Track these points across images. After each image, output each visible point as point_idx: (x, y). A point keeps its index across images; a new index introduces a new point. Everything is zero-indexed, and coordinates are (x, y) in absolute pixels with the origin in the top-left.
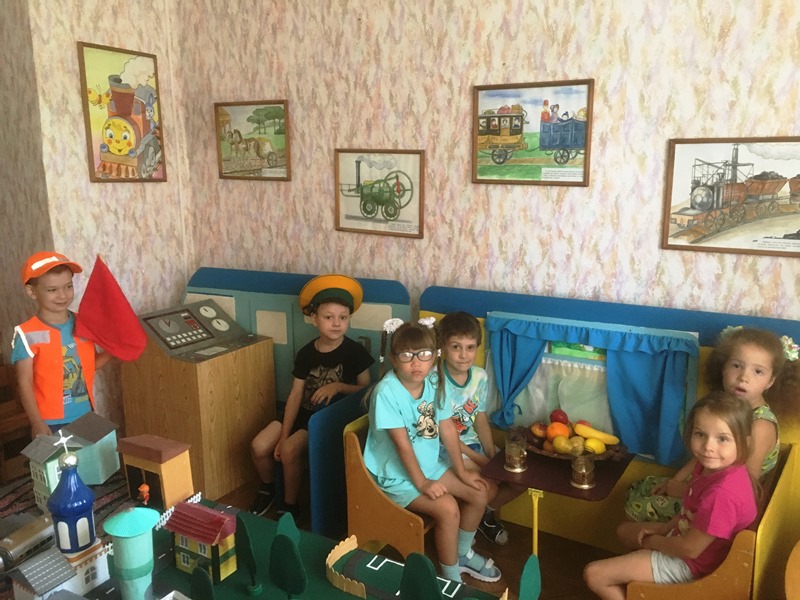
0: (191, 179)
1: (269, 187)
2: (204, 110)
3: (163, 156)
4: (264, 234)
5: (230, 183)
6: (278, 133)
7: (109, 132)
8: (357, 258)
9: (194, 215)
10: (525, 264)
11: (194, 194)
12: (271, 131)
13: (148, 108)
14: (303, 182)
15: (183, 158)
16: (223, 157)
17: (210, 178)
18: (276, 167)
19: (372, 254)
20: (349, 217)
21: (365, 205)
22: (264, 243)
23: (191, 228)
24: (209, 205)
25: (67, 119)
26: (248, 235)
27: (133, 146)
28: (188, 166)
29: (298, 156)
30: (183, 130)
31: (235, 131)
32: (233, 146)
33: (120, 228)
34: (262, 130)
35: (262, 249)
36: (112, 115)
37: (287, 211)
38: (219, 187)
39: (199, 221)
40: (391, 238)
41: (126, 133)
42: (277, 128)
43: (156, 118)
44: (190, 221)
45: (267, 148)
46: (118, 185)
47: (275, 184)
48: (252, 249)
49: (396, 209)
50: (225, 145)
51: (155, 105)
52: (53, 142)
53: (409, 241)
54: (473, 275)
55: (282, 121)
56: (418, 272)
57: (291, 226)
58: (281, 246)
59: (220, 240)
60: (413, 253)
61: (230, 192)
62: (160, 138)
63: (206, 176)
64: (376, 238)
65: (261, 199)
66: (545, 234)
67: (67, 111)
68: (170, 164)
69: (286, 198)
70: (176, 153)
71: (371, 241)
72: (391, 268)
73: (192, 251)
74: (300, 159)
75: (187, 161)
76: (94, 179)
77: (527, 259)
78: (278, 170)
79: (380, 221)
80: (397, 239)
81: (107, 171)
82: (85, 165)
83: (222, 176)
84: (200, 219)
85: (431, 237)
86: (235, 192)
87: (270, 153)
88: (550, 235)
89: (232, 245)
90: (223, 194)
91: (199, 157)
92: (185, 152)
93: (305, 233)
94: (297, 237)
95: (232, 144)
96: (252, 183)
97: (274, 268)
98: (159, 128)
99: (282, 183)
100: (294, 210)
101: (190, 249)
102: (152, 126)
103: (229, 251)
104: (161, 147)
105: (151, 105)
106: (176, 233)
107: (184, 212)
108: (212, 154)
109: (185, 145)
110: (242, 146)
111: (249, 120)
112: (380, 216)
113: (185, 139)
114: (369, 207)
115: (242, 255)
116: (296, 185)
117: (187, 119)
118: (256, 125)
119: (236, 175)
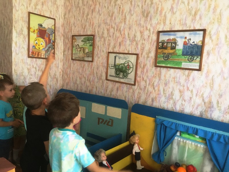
0: (63, 60)
1: (86, 64)
2: (69, 38)
3: (54, 51)
4: (83, 79)
5: (75, 61)
6: (90, 46)
7: (36, 42)
8: (112, 90)
9: (63, 72)
10: (173, 98)
11: (64, 64)
12: (88, 45)
13: (51, 35)
14: (97, 62)
15: (61, 53)
16: (73, 53)
17: (69, 60)
18: (89, 57)
19: (117, 89)
20: (110, 76)
21: (116, 72)
22: (83, 82)
23: (61, 75)
24: (67, 68)
25: (22, 36)
26: (78, 79)
27: (44, 47)
28: (62, 55)
29: (96, 54)
30: (62, 44)
31: (77, 44)
32: (77, 49)
33: (37, 73)
34: (86, 45)
35: (82, 84)
36: (38, 36)
37: (91, 72)
38: (71, 63)
39: (64, 73)
40: (124, 84)
41: (42, 43)
42: (90, 44)
43: (53, 39)
44: (61, 73)
45: (87, 51)
46: (37, 59)
47: (88, 63)
48: (79, 84)
49: (127, 74)
50: (74, 49)
51: (53, 35)
52: (16, 43)
53: (131, 86)
54: (153, 101)
55: (92, 42)
56: (132, 97)
57: (92, 77)
58: (88, 84)
59: (70, 80)
60: (131, 91)
61: (74, 64)
62: (54, 45)
63: (68, 59)
64: (119, 84)
65: (83, 67)
66: (182, 88)
67: (22, 34)
68: (57, 54)
69: (91, 68)
70: (59, 51)
71: (117, 85)
72: (123, 95)
73: (61, 83)
74: (97, 55)
75: (62, 54)
76: (29, 57)
77: (174, 97)
78: (90, 58)
79: (121, 78)
80: (126, 85)
81: (34, 54)
82: (27, 52)
83: (72, 59)
84: (65, 73)
85: (138, 85)
86: (76, 65)
87: (87, 52)
88: (184, 89)
89: (73, 82)
90: (72, 65)
91: (66, 53)
92: (62, 51)
93: (96, 80)
94: (93, 81)
95: (76, 49)
96: (81, 62)
97: (85, 91)
98: (54, 42)
99: (90, 63)
100: (93, 72)
101: (60, 82)
102: (51, 41)
103: (72, 84)
104: (54, 48)
105: (52, 34)
106: (56, 77)
107: (60, 70)
108: (70, 52)
109: (62, 48)
110: (79, 50)
111: (82, 41)
112: (121, 76)
113: (62, 47)
114: (118, 73)
115: (76, 86)
116: (95, 63)
117: (64, 40)
118: (84, 43)
119: (76, 59)
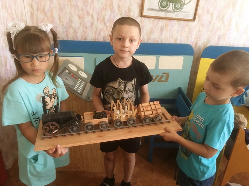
4: (88, 19)
8: (151, 32)
19: (162, 30)
20: (149, 9)
21: (161, 3)
26: (76, 20)
35: (86, 28)
37: (106, 5)
40: (175, 21)
48: (78, 28)
49: (181, 5)
53: (186, 23)
56: (188, 38)
60: (187, 29)
64: (165, 21)
71: (162, 23)
72: (172, 37)
79: (170, 12)
80: (179, 22)
85: (199, 21)
89: (63, 25)
112: (170, 9)
114: (164, 4)
